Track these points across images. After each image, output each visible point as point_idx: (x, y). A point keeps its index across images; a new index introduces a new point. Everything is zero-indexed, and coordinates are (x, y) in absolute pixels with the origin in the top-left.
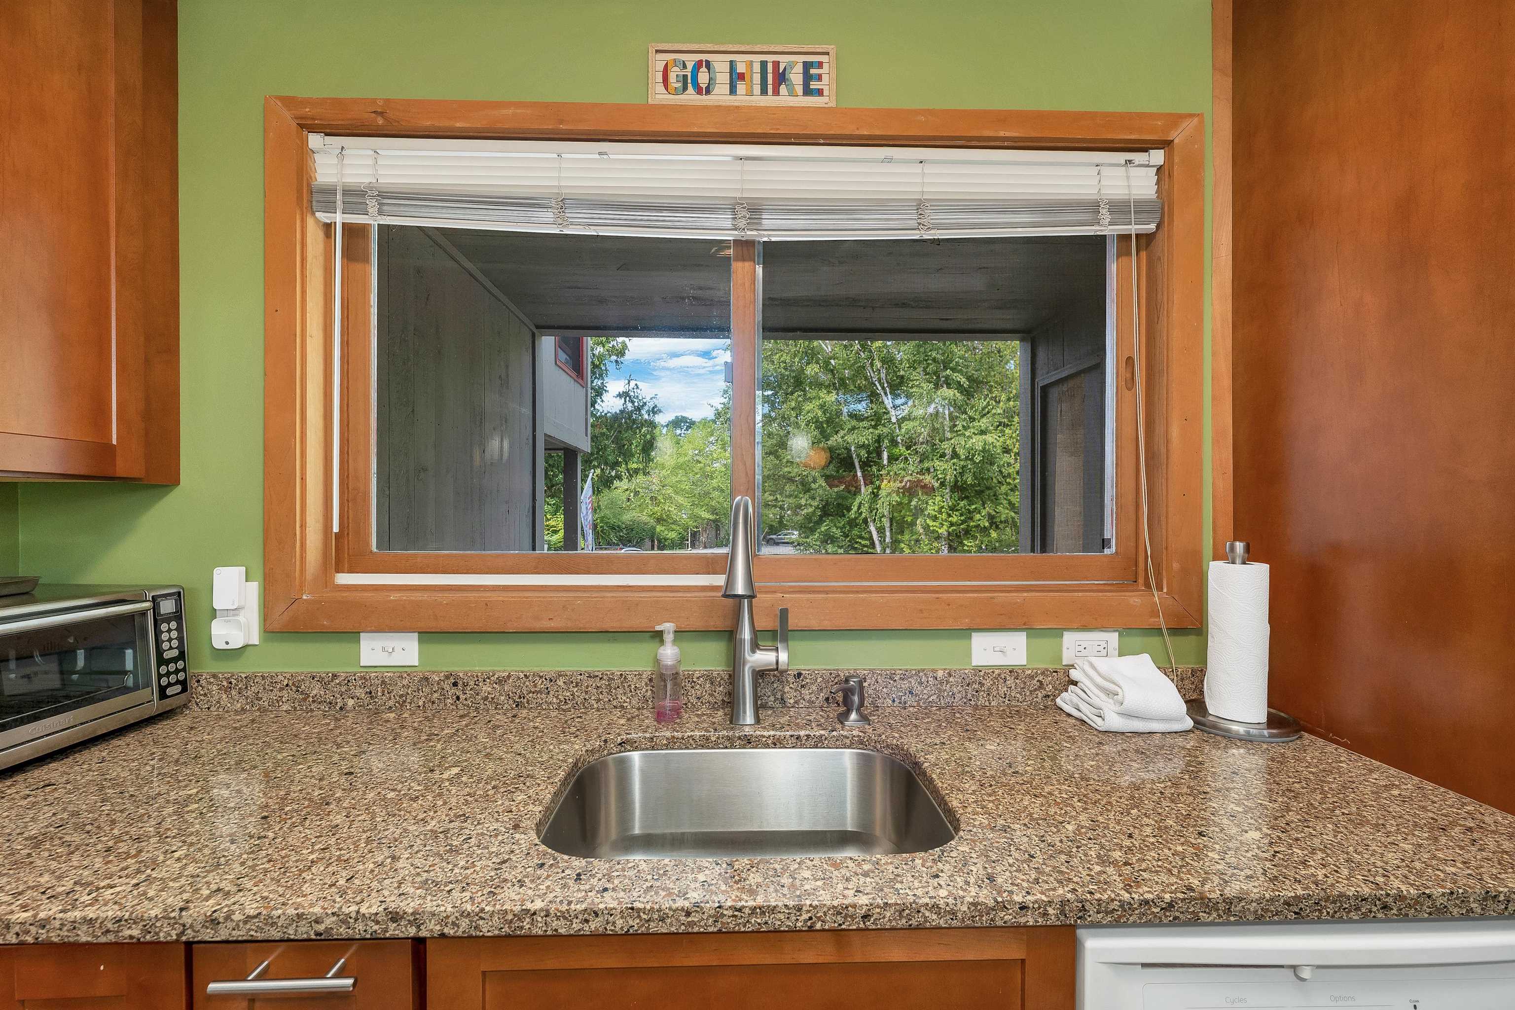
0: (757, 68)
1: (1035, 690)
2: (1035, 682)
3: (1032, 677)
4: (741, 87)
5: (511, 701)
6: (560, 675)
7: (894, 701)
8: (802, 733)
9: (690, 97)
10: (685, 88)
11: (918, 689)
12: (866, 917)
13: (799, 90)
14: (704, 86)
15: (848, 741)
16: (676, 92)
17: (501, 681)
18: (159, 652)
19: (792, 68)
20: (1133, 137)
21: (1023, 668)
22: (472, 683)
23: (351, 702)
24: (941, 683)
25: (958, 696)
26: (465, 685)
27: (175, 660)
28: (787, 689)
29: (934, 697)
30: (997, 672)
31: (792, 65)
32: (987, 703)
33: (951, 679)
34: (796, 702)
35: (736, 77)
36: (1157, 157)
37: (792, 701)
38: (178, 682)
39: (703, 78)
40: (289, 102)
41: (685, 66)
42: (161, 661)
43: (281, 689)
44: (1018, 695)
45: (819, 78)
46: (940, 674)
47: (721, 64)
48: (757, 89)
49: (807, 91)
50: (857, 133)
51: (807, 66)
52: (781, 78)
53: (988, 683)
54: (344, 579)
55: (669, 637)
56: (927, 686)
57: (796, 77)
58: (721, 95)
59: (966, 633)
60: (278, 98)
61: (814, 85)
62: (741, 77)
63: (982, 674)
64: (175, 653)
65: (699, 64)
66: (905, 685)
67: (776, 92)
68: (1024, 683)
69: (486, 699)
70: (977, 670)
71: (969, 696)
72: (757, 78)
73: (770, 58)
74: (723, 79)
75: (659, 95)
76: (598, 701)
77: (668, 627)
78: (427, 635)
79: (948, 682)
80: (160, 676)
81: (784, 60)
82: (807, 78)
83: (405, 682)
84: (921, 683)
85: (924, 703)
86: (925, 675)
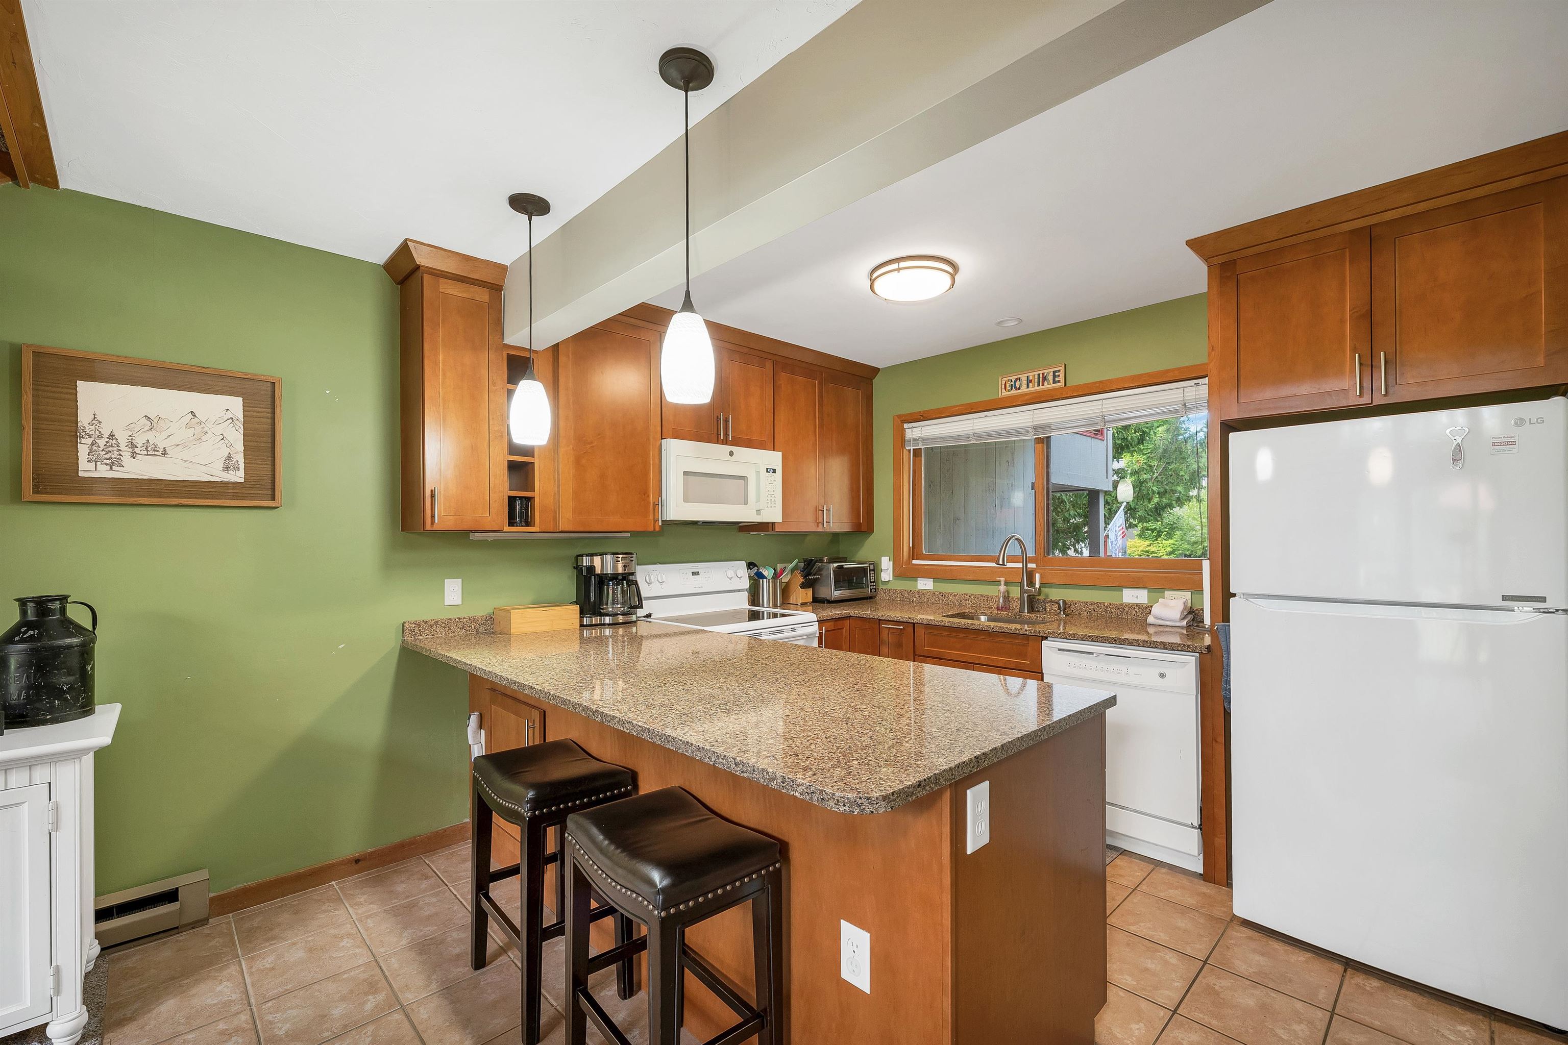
0: (1036, 376)
1: (1148, 613)
2: (1148, 610)
3: (1146, 608)
4: (1031, 385)
5: (958, 603)
8: (1038, 615)
9: (1014, 392)
10: (1012, 389)
11: (1097, 609)
12: (993, 628)
13: (1051, 382)
14: (1018, 387)
15: (1053, 619)
16: (1009, 391)
17: (955, 596)
18: (870, 579)
21: (1143, 604)
23: (915, 599)
24: (1107, 607)
25: (1113, 613)
26: (945, 596)
27: (873, 582)
28: (1047, 605)
29: (1104, 613)
30: (1132, 605)
31: (1048, 373)
32: (1126, 617)
33: (1111, 606)
35: (1029, 381)
36: (1208, 380)
38: (874, 589)
39: (1018, 384)
40: (899, 416)
41: (1012, 381)
42: (871, 582)
43: (898, 594)
45: (1059, 376)
46: (1106, 604)
47: (1024, 379)
48: (1036, 384)
49: (1054, 382)
51: (1054, 372)
52: (1045, 378)
53: (1126, 609)
54: (915, 562)
55: (1003, 583)
56: (1102, 609)
57: (1051, 378)
58: (1024, 389)
59: (1120, 588)
60: (896, 416)
61: (1057, 379)
62: (1031, 381)
64: (873, 580)
65: (1016, 379)
66: (1092, 607)
67: (1043, 384)
68: (1143, 610)
69: (951, 601)
70: (1127, 605)
71: (1119, 614)
72: (1036, 380)
73: (1041, 372)
74: (1025, 383)
75: (1005, 393)
76: (984, 604)
77: (1003, 579)
78: (936, 579)
79: (1109, 607)
80: (870, 586)
81: (1046, 372)
82: (1054, 376)
83: (929, 594)
84: (1098, 607)
85: (1099, 615)
86: (1100, 604)
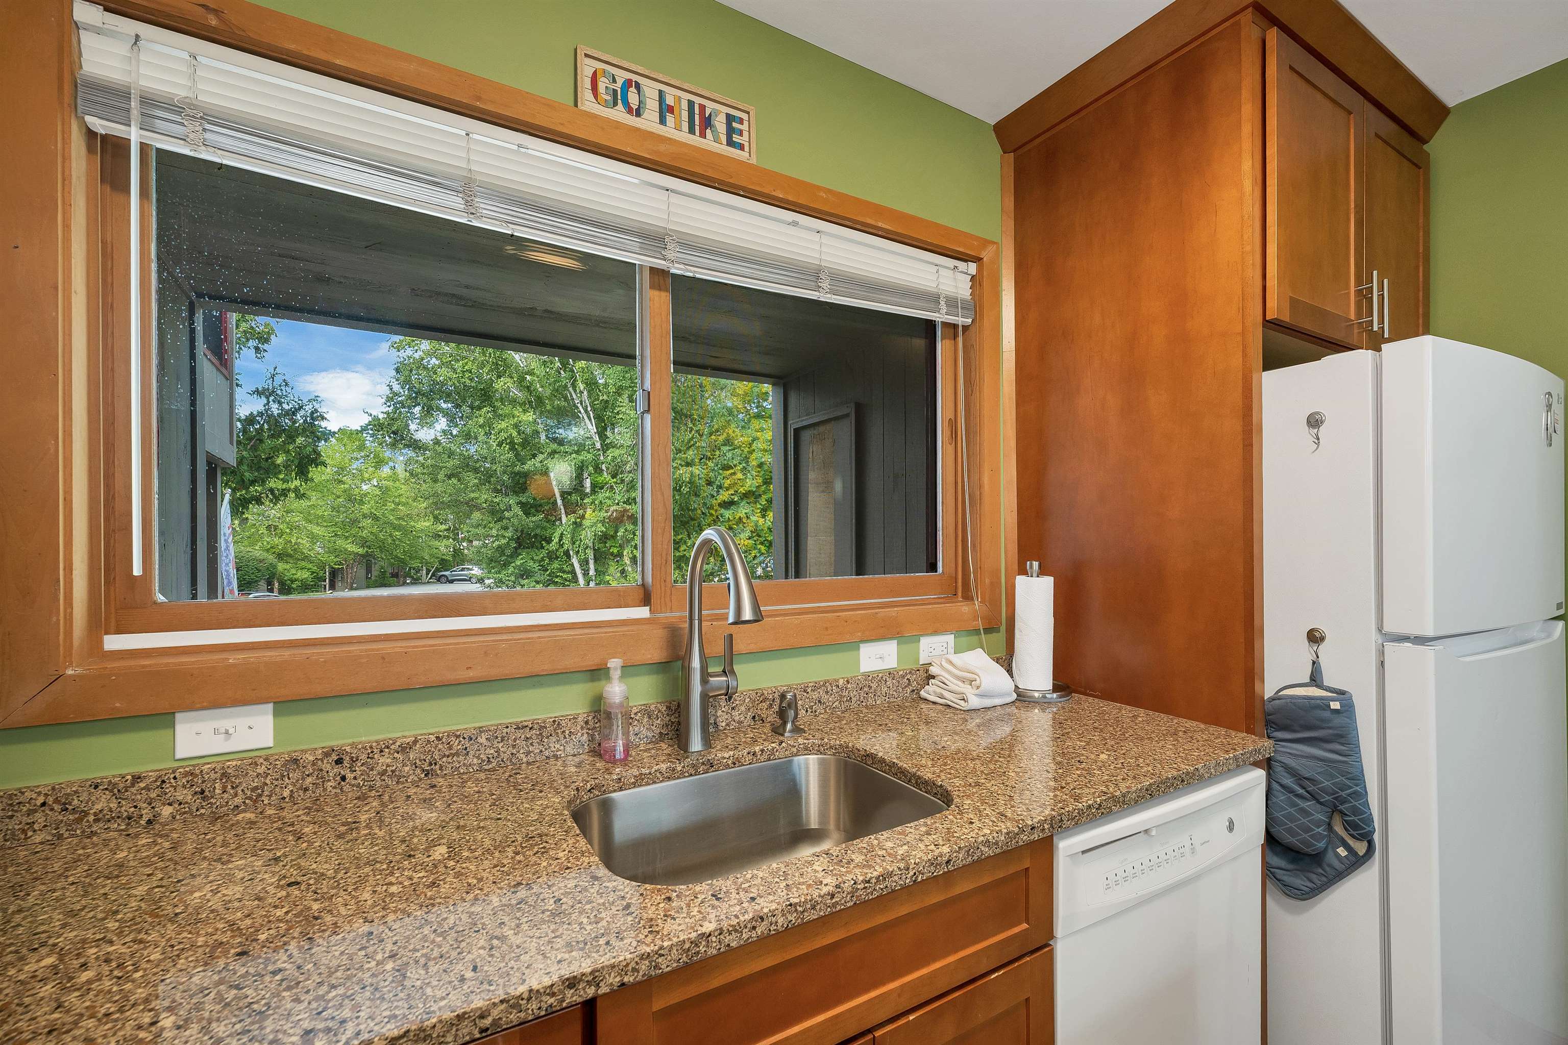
0: (685, 105)
2: (905, 680)
4: (670, 118)
5: (418, 771)
6: (481, 730)
7: (807, 711)
9: (618, 114)
10: (615, 104)
11: (825, 698)
13: (723, 138)
14: (635, 107)
16: (606, 104)
17: (403, 749)
19: (716, 116)
20: (961, 249)
21: (897, 670)
22: (363, 757)
23: (167, 811)
24: (842, 690)
25: (854, 699)
26: (353, 760)
28: (719, 713)
29: (837, 703)
30: (880, 675)
31: (717, 113)
32: (874, 702)
33: (849, 686)
34: (727, 725)
35: (665, 108)
36: (972, 268)
37: (724, 724)
39: (633, 98)
41: (614, 81)
43: (30, 813)
44: (894, 693)
45: (741, 133)
46: (841, 682)
47: (650, 90)
48: (685, 127)
49: (730, 142)
50: (773, 193)
51: (730, 118)
52: (707, 122)
53: (874, 685)
54: (114, 642)
55: (616, 674)
56: (831, 694)
57: (720, 126)
58: (649, 121)
61: (736, 138)
62: (671, 109)
63: (870, 678)
65: (629, 83)
66: (815, 695)
67: (703, 135)
68: (898, 682)
69: (384, 773)
70: (867, 675)
71: (862, 698)
72: (685, 115)
73: (698, 100)
74: (652, 105)
75: (588, 102)
76: (528, 753)
77: (616, 663)
78: (286, 705)
79: (846, 689)
81: (709, 105)
82: (730, 129)
83: (261, 770)
84: (827, 692)
85: (830, 709)
86: (830, 684)
